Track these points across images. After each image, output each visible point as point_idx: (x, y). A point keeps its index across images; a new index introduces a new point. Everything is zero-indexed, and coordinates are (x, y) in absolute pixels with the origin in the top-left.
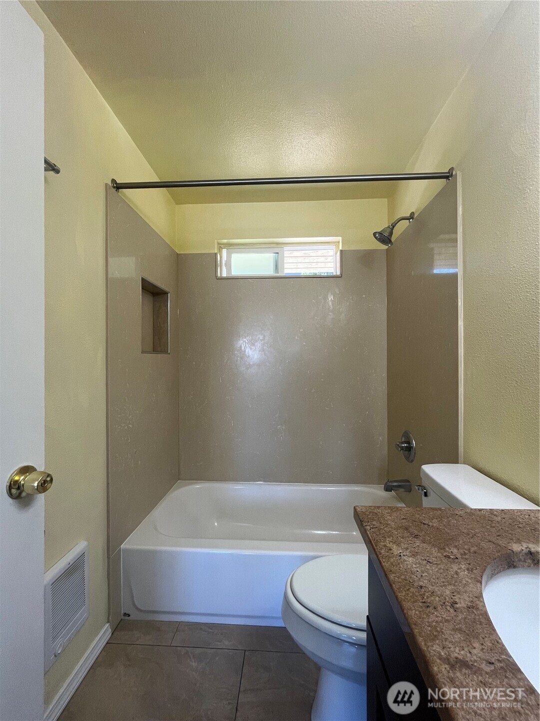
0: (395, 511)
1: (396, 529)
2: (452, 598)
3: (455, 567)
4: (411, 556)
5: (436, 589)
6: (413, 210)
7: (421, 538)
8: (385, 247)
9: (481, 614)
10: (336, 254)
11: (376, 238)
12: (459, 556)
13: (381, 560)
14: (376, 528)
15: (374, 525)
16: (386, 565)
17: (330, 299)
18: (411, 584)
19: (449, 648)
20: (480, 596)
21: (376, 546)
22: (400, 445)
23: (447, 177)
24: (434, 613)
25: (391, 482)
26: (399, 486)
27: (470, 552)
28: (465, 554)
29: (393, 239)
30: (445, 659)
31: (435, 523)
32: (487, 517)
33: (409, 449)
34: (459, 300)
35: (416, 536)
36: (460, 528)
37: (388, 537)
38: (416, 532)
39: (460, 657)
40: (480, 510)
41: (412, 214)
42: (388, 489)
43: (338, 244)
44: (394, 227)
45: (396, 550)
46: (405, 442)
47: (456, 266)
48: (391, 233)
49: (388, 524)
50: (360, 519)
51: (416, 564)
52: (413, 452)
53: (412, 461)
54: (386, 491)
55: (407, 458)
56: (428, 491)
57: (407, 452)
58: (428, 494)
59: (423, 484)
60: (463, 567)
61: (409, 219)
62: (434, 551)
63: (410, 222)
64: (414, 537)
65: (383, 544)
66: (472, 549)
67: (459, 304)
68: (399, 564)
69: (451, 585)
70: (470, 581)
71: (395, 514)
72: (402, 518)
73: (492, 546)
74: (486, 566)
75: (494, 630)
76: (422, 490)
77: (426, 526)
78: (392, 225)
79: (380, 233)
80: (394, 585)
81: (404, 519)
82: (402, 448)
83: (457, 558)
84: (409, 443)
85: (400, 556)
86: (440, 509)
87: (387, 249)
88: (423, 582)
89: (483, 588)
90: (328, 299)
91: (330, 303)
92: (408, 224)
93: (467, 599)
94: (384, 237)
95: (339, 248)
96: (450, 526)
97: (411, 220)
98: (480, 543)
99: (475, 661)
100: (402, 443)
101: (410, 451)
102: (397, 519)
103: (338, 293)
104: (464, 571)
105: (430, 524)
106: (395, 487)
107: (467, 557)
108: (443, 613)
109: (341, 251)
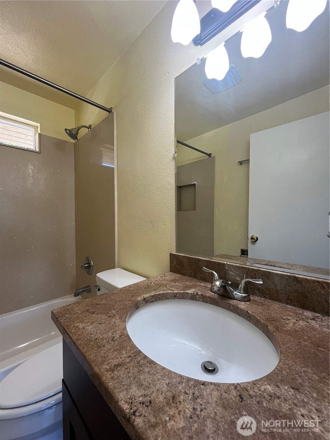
0: (81, 303)
1: (81, 314)
2: (112, 336)
3: (114, 320)
4: (90, 325)
5: (104, 336)
6: (91, 124)
7: (96, 313)
8: (73, 141)
9: (126, 336)
10: (35, 135)
11: (67, 133)
12: (115, 313)
13: (71, 336)
14: (68, 318)
15: (67, 317)
16: (74, 338)
17: (30, 168)
18: (90, 340)
19: (111, 362)
20: (125, 328)
21: (68, 329)
22: (83, 266)
23: (109, 112)
24: (103, 349)
25: (79, 290)
26: (84, 291)
27: (120, 309)
28: (118, 311)
29: (79, 137)
30: (109, 369)
31: (104, 302)
32: (127, 290)
33: (89, 267)
34: (115, 181)
35: (94, 313)
36: (116, 299)
37: (76, 320)
38: (93, 311)
39: (117, 363)
40: (125, 287)
41: (90, 126)
42: (76, 295)
43: (36, 128)
44: (79, 130)
45: (81, 326)
46: (87, 264)
47: (113, 164)
48: (77, 133)
49: (76, 313)
50: (56, 317)
51: (93, 328)
52: (91, 268)
53: (91, 274)
54: (75, 297)
55: (88, 273)
56: (100, 288)
57: (88, 269)
58: (100, 289)
59: (97, 284)
60: (117, 318)
61: (89, 128)
62: (104, 317)
63: (89, 130)
64: (92, 314)
65: (73, 326)
66: (122, 307)
67: (115, 183)
68: (83, 333)
69: (112, 330)
70: (120, 323)
71: (80, 305)
72: (85, 305)
73: (130, 302)
74: (128, 313)
75: (131, 340)
76: (97, 288)
77: (99, 305)
78: (77, 128)
79: (69, 130)
80: (80, 347)
81: (86, 306)
82: (85, 267)
83: (115, 315)
84: (89, 263)
85: (84, 328)
86: (106, 293)
87: (74, 143)
88: (97, 336)
89: (126, 323)
90: (29, 168)
91: (30, 171)
92: (88, 131)
93: (119, 333)
94: (73, 134)
95: (37, 131)
96: (111, 300)
97: (89, 129)
98: (125, 303)
99: (123, 360)
100: (85, 264)
101: (90, 268)
102: (82, 308)
103: (37, 164)
104: (118, 319)
105: (101, 303)
106: (81, 292)
107: (119, 312)
108: (108, 346)
109: (40, 134)
